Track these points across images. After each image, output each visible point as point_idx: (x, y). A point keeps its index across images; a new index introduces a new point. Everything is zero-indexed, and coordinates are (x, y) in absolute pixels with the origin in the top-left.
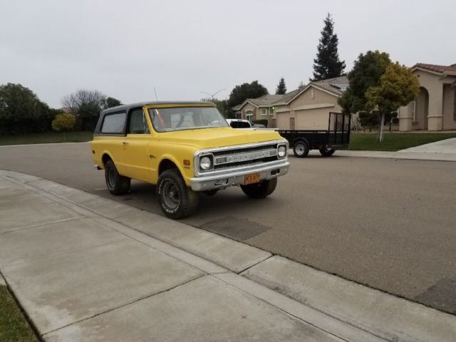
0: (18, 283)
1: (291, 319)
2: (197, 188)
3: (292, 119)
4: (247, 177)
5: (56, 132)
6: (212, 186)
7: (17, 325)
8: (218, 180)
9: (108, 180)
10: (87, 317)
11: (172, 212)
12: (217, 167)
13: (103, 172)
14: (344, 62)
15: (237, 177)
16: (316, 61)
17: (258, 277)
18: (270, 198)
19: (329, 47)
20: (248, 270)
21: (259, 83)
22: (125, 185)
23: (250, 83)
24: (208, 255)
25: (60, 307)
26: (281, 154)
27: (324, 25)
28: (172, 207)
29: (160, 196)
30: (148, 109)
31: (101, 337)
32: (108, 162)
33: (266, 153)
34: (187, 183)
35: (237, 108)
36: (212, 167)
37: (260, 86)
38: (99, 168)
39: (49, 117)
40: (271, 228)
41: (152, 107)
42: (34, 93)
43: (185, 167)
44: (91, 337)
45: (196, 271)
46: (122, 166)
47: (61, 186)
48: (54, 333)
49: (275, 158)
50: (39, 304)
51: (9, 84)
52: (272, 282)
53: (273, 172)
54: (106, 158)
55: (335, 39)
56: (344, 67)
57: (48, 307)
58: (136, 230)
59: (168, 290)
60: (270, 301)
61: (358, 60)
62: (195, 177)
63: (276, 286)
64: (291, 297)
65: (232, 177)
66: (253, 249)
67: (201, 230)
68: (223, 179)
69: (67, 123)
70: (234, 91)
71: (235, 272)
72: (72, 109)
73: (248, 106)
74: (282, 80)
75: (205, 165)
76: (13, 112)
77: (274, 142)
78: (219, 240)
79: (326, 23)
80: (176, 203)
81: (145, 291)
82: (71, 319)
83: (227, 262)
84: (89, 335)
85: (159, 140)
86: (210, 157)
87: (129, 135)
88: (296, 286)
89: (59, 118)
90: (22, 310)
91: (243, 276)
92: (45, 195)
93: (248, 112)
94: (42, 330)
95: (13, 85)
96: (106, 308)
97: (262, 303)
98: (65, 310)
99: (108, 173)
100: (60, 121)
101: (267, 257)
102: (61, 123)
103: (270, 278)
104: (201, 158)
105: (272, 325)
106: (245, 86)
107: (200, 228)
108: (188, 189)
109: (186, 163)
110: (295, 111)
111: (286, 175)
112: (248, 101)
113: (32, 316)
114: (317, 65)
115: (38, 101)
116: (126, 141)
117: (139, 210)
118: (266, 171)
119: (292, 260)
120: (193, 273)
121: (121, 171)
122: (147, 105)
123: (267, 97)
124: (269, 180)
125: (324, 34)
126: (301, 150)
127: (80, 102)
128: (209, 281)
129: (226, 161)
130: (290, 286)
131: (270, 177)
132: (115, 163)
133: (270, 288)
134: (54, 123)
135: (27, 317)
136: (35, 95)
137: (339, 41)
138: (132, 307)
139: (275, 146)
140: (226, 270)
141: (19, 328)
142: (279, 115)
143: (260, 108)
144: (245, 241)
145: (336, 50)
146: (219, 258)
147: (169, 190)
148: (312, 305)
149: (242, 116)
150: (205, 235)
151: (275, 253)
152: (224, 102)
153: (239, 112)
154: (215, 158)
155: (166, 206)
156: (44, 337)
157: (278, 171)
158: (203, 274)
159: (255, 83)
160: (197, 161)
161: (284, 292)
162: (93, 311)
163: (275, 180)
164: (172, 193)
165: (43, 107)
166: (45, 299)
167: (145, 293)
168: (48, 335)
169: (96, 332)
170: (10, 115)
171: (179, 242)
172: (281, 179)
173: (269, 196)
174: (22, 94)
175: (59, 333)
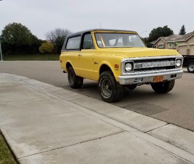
0: (7, 131)
1: (175, 157)
2: (123, 82)
3: (188, 50)
4: (155, 77)
5: (41, 54)
6: (132, 82)
7: (3, 152)
8: (136, 79)
9: (69, 79)
10: (47, 150)
11: (107, 98)
12: (136, 70)
13: (66, 74)
15: (148, 77)
17: (157, 135)
18: (170, 94)
20: (151, 131)
21: (168, 27)
22: (79, 82)
23: (162, 27)
24: (127, 122)
25: (31, 145)
26: (178, 65)
28: (107, 94)
29: (100, 88)
30: (94, 33)
31: (54, 161)
32: (70, 68)
33: (168, 63)
34: (117, 80)
35: (153, 43)
36: (133, 70)
37: (169, 29)
38: (64, 72)
39: (38, 44)
40: (168, 109)
41: (97, 32)
42: (29, 29)
43: (116, 70)
44: (48, 161)
45: (119, 129)
46: (78, 70)
47: (41, 83)
48: (25, 158)
49: (173, 67)
50: (19, 142)
51: (14, 23)
52: (166, 138)
53: (172, 76)
54: (68, 65)
57: (23, 144)
58: (84, 107)
59: (100, 138)
60: (163, 147)
62: (122, 75)
63: (168, 140)
64: (177, 147)
65: (145, 77)
66: (156, 120)
67: (124, 109)
68: (139, 78)
69: (48, 49)
70: (152, 31)
71: (143, 132)
72: (52, 41)
73: (160, 41)
74: (183, 26)
75: (129, 68)
76: (16, 40)
77: (174, 57)
78: (135, 115)
80: (110, 92)
81: (85, 138)
82: (37, 151)
83: (139, 126)
84: (47, 160)
85: (101, 52)
86: (132, 63)
87: (82, 50)
88: (181, 141)
89: (44, 45)
90: (8, 145)
91: (148, 134)
92: (31, 86)
93: (160, 46)
94: (18, 156)
95: (16, 24)
96: (60, 146)
97: (158, 147)
98: (34, 146)
99: (69, 75)
100: (44, 47)
101: (164, 124)
102: (44, 48)
103: (165, 135)
104: (126, 63)
105: (163, 160)
106: (159, 29)
107: (124, 108)
108: (117, 83)
109: (116, 66)
110: (191, 45)
111: (181, 78)
112: (160, 38)
113: (13, 148)
115: (31, 34)
116: (81, 54)
117: (87, 97)
118: (168, 75)
119: (180, 126)
120: (117, 130)
121: (77, 73)
122: (93, 30)
123: (173, 36)
124: (169, 81)
126: (192, 68)
127: (57, 36)
128: (126, 134)
129: (142, 66)
130: (177, 141)
131: (170, 79)
132: (74, 68)
133: (164, 141)
134: (40, 48)
135: (9, 148)
136: (29, 31)
138: (75, 147)
139: (174, 59)
140: (137, 130)
141: (4, 153)
142: (180, 47)
143: (168, 43)
144: (151, 116)
146: (134, 124)
147: (106, 85)
148: (190, 152)
149: (156, 47)
150: (127, 112)
151: (169, 122)
152: (145, 38)
153: (155, 45)
154: (135, 64)
155: (103, 94)
156: (19, 160)
157: (175, 75)
158: (123, 131)
159: (166, 27)
160: (123, 65)
161: (172, 144)
162: (51, 147)
163: (173, 81)
164: (107, 86)
165: (34, 38)
166: (23, 140)
167: (85, 139)
168: (21, 159)
169: (52, 158)
170: (14, 42)
171: (110, 115)
172: (177, 81)
173: (169, 92)
174: (22, 30)
175: (29, 158)
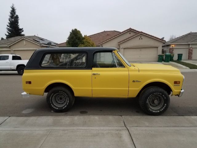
9: (51, 103)
14: (22, 29)
16: (8, 26)
19: (15, 20)
27: (11, 9)
29: (148, 104)
55: (17, 17)
56: (23, 31)
61: (71, 32)
79: (12, 8)
109: (177, 83)
110: (14, 50)
114: (9, 28)
125: (11, 13)
132: (74, 88)
137: (19, 18)
145: (18, 22)
155: (151, 109)
